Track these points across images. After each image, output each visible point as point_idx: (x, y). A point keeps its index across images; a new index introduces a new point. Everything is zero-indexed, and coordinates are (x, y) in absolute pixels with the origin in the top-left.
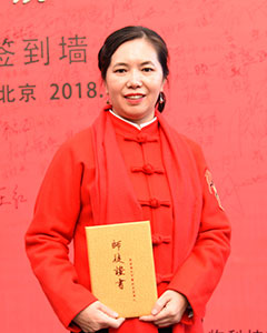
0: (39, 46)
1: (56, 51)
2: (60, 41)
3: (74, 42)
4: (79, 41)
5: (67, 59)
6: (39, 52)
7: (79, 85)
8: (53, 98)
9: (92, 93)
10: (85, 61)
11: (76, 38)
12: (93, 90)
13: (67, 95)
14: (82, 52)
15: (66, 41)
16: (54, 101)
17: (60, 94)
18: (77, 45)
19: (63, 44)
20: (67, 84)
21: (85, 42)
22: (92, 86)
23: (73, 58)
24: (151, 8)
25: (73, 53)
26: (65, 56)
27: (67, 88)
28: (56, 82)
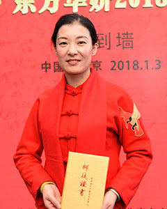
0: (104, 38)
1: (115, 41)
2: (117, 36)
3: (126, 36)
4: (129, 36)
6: (104, 42)
7: (128, 62)
8: (112, 69)
9: (136, 67)
10: (132, 48)
11: (127, 34)
12: (137, 65)
13: (121, 67)
14: (131, 43)
15: (121, 36)
16: (112, 71)
17: (116, 67)
18: (127, 38)
19: (119, 37)
20: (121, 61)
21: (133, 36)
22: (136, 63)
23: (125, 46)
25: (125, 43)
26: (120, 45)
27: (121, 63)
28: (114, 60)
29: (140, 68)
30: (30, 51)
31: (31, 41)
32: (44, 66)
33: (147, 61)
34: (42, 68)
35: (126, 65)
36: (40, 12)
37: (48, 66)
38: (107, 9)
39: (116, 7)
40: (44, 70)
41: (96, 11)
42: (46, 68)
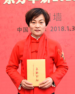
1: (52, 17)
3: (58, 15)
5: (56, 20)
7: (59, 27)
8: (51, 31)
10: (61, 20)
11: (58, 14)
13: (55, 30)
14: (60, 18)
17: (53, 30)
19: (54, 16)
21: (61, 15)
22: (63, 28)
23: (57, 20)
25: (57, 18)
26: (55, 19)
27: (55, 28)
28: (52, 26)
29: (64, 30)
30: (12, 22)
31: (12, 17)
32: (19, 29)
33: (68, 27)
34: (18, 30)
35: (58, 29)
36: (17, 3)
37: (20, 29)
38: (49, 2)
39: (53, 1)
40: (19, 31)
41: (44, 3)
42: (19, 30)
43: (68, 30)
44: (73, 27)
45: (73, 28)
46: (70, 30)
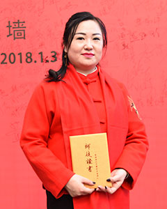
2: (7, 24)
3: (17, 24)
4: (20, 24)
5: (12, 37)
7: (20, 54)
8: (2, 63)
9: (29, 60)
10: (24, 38)
11: (18, 22)
12: (30, 57)
13: (12, 61)
14: (22, 32)
15: (12, 24)
16: (3, 65)
17: (7, 60)
18: (19, 27)
19: (9, 27)
20: (12, 53)
21: (24, 25)
22: (29, 55)
23: (16, 36)
24: (69, 3)
25: (16, 33)
26: (10, 35)
27: (12, 56)
28: (5, 52)
29: (33, 61)
33: (41, 53)
35: (18, 57)
43: (42, 61)
44: (53, 54)
45: (53, 56)
46: (47, 61)
